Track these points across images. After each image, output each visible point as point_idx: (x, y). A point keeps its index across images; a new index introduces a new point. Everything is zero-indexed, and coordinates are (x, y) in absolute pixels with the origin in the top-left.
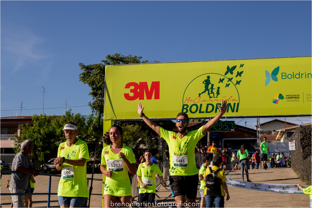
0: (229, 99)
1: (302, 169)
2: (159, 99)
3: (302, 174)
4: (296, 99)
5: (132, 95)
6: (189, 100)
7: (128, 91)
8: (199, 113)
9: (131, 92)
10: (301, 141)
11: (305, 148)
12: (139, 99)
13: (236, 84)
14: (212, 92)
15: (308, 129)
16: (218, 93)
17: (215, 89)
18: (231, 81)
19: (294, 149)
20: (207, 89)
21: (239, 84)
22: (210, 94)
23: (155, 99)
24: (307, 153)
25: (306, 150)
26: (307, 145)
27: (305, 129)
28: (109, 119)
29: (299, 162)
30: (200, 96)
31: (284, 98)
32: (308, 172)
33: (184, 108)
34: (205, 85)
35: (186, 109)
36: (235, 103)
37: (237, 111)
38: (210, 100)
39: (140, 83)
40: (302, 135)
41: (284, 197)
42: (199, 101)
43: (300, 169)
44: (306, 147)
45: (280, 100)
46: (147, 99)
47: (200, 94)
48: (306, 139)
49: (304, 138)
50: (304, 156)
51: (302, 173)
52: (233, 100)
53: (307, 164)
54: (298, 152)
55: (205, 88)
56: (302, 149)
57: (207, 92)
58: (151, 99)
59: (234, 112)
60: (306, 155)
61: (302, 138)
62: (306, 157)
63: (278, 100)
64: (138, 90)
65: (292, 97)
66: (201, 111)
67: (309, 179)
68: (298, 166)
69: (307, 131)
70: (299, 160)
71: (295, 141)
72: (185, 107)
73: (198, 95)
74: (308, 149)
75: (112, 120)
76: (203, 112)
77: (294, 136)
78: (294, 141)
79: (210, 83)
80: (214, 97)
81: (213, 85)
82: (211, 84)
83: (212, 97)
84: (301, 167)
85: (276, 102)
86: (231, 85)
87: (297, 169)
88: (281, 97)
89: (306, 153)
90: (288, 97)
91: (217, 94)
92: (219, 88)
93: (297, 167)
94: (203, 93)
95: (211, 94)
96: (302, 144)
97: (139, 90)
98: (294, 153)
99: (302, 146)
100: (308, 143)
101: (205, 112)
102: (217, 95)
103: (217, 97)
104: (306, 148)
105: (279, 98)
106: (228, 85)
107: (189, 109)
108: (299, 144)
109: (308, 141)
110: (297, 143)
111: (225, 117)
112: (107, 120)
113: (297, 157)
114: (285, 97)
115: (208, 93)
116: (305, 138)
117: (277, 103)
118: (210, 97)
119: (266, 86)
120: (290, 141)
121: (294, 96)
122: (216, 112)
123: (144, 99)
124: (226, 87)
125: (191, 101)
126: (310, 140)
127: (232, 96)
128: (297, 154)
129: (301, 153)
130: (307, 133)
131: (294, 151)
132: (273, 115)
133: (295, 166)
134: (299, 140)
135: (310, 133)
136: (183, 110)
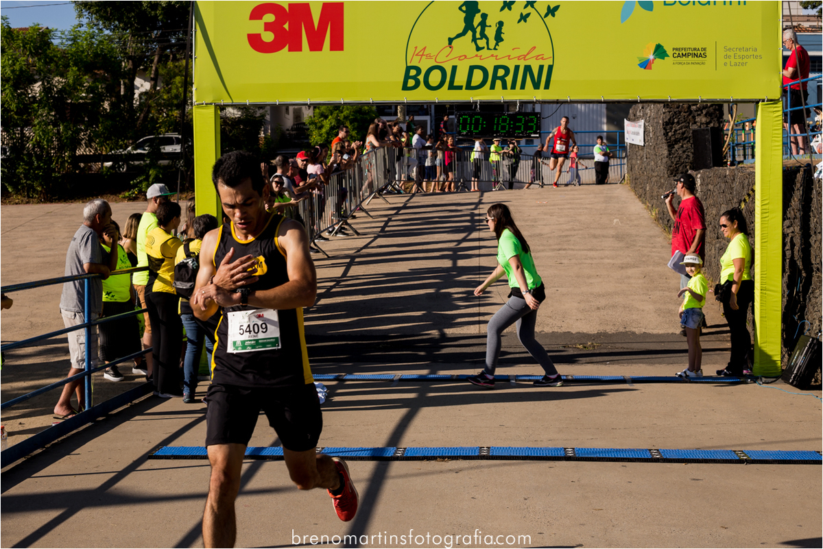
0: (528, 54)
2: (342, 50)
3: (663, 212)
4: (698, 59)
5: (268, 37)
6: (423, 55)
7: (257, 27)
8: (449, 89)
9: (265, 30)
10: (664, 129)
11: (674, 145)
12: (290, 50)
13: (546, 15)
14: (483, 35)
16: (499, 38)
17: (490, 26)
18: (533, 7)
19: (639, 141)
20: (469, 26)
21: (553, 15)
22: (479, 39)
23: (331, 50)
24: (679, 159)
25: (677, 151)
26: (682, 139)
28: (210, 102)
29: (654, 179)
30: (453, 44)
31: (668, 56)
33: (411, 75)
34: (464, 15)
35: (414, 78)
36: (543, 66)
37: (547, 87)
38: (477, 56)
39: (290, 5)
40: (669, 112)
41: (629, 277)
42: (449, 58)
44: (676, 141)
45: (658, 60)
46: (311, 50)
47: (451, 40)
48: (678, 123)
49: (673, 120)
50: (671, 166)
52: (537, 57)
54: (652, 152)
55: (464, 24)
56: (667, 147)
57: (470, 33)
58: (321, 50)
59: (539, 89)
60: (676, 164)
61: (667, 120)
62: (676, 168)
63: (653, 60)
64: (286, 26)
65: (687, 52)
66: (455, 85)
68: (651, 189)
71: (645, 121)
72: (413, 73)
73: (447, 43)
74: (681, 149)
75: (216, 106)
76: (460, 88)
77: (643, 108)
78: (642, 122)
79: (479, 11)
80: (488, 49)
81: (487, 15)
82: (480, 14)
83: (483, 48)
85: (646, 65)
86: (534, 18)
87: (648, 195)
88: (660, 51)
89: (677, 159)
90: (677, 52)
91: (495, 39)
92: (501, 24)
93: (648, 189)
94: (459, 36)
95: (481, 39)
96: (667, 134)
97: (287, 24)
98: (640, 151)
99: (666, 140)
100: (683, 133)
101: (464, 87)
102: (497, 44)
103: (495, 49)
104: (676, 146)
105: (656, 55)
106: (524, 18)
107: (421, 78)
108: (658, 134)
109: (682, 129)
110: (651, 128)
111: (516, 102)
112: (204, 105)
113: (648, 164)
114: (670, 52)
115: (471, 38)
116: (676, 120)
117: (651, 69)
118: (478, 49)
119: (622, 22)
120: (629, 120)
121: (693, 52)
122: (492, 87)
123: (301, 50)
124: (519, 21)
125: (429, 56)
126: (687, 125)
127: (535, 48)
128: (648, 156)
129: (662, 156)
130: (682, 107)
131: (638, 145)
132: (639, 99)
133: (641, 184)
134: (658, 123)
135: (689, 107)
136: (405, 83)
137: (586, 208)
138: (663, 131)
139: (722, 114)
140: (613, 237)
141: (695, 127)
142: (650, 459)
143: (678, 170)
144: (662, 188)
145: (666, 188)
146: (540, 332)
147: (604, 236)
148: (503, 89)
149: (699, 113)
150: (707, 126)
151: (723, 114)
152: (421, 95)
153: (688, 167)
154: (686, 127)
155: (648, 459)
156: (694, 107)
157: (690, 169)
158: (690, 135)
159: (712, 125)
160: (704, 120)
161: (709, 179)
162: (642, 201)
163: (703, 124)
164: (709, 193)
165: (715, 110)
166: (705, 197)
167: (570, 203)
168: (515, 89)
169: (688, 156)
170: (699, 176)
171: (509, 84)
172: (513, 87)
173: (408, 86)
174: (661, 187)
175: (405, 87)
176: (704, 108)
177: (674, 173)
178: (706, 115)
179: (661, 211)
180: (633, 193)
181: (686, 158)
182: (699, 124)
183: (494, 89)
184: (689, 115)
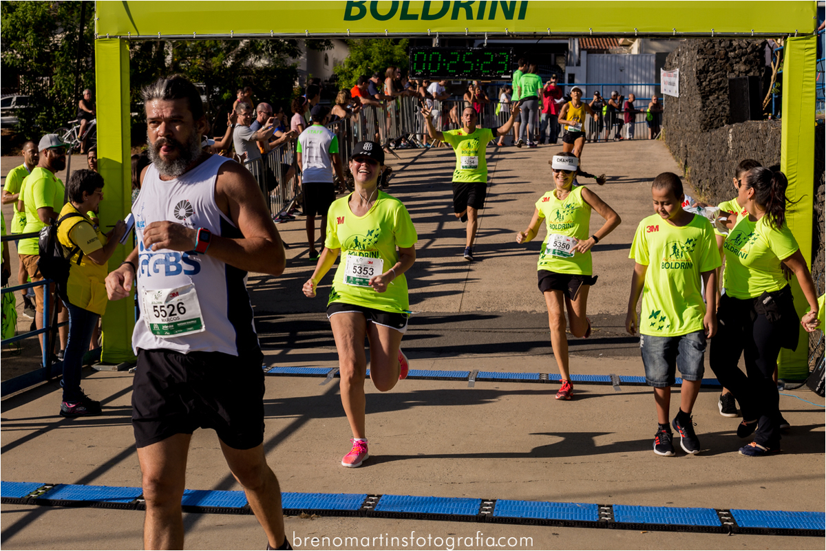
1: (697, 158)
3: (695, 171)
8: (402, 18)
10: (698, 78)
11: (708, 96)
15: (720, 42)
19: (674, 92)
24: (714, 112)
25: (711, 102)
26: (717, 90)
27: (711, 41)
28: (114, 35)
29: (687, 134)
32: (715, 172)
35: (359, 5)
37: (522, 16)
40: (704, 59)
43: (692, 154)
44: (711, 92)
48: (714, 71)
49: (709, 67)
50: (705, 120)
51: (697, 169)
53: (713, 147)
54: (686, 104)
56: (700, 99)
59: (512, 19)
60: (710, 118)
61: (701, 68)
62: (710, 121)
66: (408, 13)
67: (716, 190)
68: (685, 144)
69: (717, 49)
70: (688, 129)
71: (680, 69)
74: (717, 101)
75: (122, 40)
76: (415, 17)
77: (678, 55)
78: (678, 70)
84: (695, 148)
87: (681, 152)
89: (712, 112)
93: (681, 146)
96: (701, 85)
98: (676, 104)
99: (700, 90)
100: (719, 83)
101: (420, 17)
104: (711, 98)
107: (367, 5)
108: (692, 84)
109: (718, 78)
110: (685, 77)
111: (484, 35)
112: (108, 38)
113: (682, 118)
116: (711, 69)
120: (665, 69)
122: (455, 16)
126: (724, 73)
128: (682, 109)
129: (696, 109)
130: (719, 53)
131: (673, 97)
132: (636, 32)
133: (675, 140)
134: (692, 71)
135: (726, 53)
136: (348, 11)
137: (613, 166)
138: (696, 81)
139: (763, 60)
140: (637, 199)
141: (732, 76)
142: (595, 523)
143: (712, 124)
144: (695, 144)
145: (698, 144)
146: (531, 312)
147: (626, 198)
148: (467, 19)
149: (737, 60)
150: (746, 75)
151: (765, 62)
152: (368, 26)
153: (724, 121)
154: (722, 76)
155: (592, 523)
156: (732, 54)
157: (727, 123)
158: (727, 85)
159: (752, 74)
160: (743, 68)
161: (741, 135)
162: (676, 158)
163: (742, 72)
164: (741, 151)
165: (755, 57)
166: (736, 155)
167: (597, 160)
168: (482, 19)
169: (724, 108)
170: (731, 131)
171: (475, 13)
172: (480, 16)
173: (352, 14)
174: (693, 143)
175: (348, 17)
176: (743, 54)
177: (708, 127)
178: (745, 63)
179: (693, 170)
180: (668, 150)
181: (722, 111)
182: (737, 73)
183: (456, 18)
184: (727, 62)
